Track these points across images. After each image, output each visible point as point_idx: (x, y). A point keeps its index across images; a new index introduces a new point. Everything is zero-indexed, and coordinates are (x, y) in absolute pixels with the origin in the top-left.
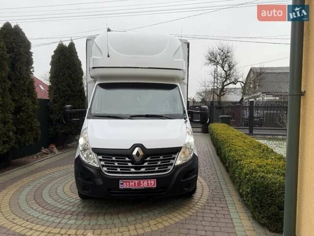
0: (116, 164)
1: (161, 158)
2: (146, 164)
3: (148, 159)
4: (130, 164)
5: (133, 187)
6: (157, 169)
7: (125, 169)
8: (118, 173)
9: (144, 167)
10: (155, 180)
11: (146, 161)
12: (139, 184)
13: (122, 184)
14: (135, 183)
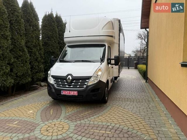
0: (60, 83)
1: (81, 81)
2: (73, 84)
3: (74, 81)
4: (66, 83)
5: (67, 94)
6: (78, 86)
7: (64, 86)
8: (61, 87)
9: (72, 85)
10: (77, 92)
11: (73, 82)
12: (70, 93)
13: (62, 92)
14: (68, 92)
